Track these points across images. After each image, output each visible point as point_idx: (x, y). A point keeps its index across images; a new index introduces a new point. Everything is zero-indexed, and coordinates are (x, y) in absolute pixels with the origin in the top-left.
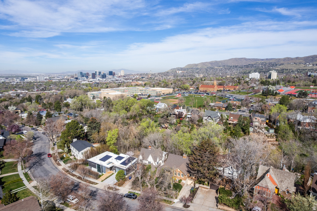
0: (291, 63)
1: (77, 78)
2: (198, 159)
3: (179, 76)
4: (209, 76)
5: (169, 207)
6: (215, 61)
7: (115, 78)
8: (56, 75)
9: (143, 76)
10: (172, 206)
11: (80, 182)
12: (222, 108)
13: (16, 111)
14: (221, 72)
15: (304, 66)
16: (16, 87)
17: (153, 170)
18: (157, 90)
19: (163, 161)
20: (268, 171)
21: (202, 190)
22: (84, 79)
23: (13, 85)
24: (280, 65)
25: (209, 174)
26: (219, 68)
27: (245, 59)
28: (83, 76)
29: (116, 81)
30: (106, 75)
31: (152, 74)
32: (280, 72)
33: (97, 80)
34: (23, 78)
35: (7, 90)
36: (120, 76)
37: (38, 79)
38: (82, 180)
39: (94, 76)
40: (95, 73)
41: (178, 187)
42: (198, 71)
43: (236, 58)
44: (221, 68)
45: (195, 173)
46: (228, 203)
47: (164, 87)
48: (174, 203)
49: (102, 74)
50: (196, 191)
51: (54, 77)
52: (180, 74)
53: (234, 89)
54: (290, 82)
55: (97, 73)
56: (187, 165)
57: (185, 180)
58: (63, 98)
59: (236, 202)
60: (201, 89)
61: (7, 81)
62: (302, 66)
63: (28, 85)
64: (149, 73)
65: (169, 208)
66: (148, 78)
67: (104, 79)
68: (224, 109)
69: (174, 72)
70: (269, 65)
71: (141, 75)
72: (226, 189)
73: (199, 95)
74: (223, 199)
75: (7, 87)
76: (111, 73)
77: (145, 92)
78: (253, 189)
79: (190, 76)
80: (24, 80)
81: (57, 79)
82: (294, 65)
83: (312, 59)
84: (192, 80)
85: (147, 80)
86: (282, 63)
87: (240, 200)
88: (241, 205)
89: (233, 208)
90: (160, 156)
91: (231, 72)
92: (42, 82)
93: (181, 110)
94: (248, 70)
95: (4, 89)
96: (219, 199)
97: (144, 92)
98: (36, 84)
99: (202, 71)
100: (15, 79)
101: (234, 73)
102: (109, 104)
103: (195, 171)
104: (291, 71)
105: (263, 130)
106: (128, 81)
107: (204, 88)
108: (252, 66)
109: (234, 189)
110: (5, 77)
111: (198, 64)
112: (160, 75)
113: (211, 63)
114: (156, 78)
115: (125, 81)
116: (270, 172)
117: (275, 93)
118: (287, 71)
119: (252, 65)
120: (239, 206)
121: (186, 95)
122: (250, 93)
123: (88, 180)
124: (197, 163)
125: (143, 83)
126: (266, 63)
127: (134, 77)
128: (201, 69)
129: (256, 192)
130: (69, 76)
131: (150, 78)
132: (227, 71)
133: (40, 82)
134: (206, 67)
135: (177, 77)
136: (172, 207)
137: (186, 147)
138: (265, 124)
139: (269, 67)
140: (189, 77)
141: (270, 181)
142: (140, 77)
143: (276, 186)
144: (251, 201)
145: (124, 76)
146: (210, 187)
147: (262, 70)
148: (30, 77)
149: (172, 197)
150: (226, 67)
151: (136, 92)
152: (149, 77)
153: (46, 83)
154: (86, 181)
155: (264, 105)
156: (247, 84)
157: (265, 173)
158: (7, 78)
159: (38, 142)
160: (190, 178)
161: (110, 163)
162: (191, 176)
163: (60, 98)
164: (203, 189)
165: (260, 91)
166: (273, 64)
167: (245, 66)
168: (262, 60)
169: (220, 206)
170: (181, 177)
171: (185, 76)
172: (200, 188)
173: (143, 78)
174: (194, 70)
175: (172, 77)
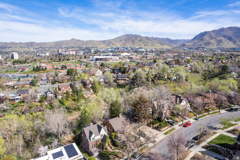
0: (18, 47)
12: (25, 85)
15: (28, 49)
24: (9, 48)
32: (19, 53)
62: (26, 49)
82: (20, 48)
83: (31, 44)
165: (25, 69)
166: (2, 47)
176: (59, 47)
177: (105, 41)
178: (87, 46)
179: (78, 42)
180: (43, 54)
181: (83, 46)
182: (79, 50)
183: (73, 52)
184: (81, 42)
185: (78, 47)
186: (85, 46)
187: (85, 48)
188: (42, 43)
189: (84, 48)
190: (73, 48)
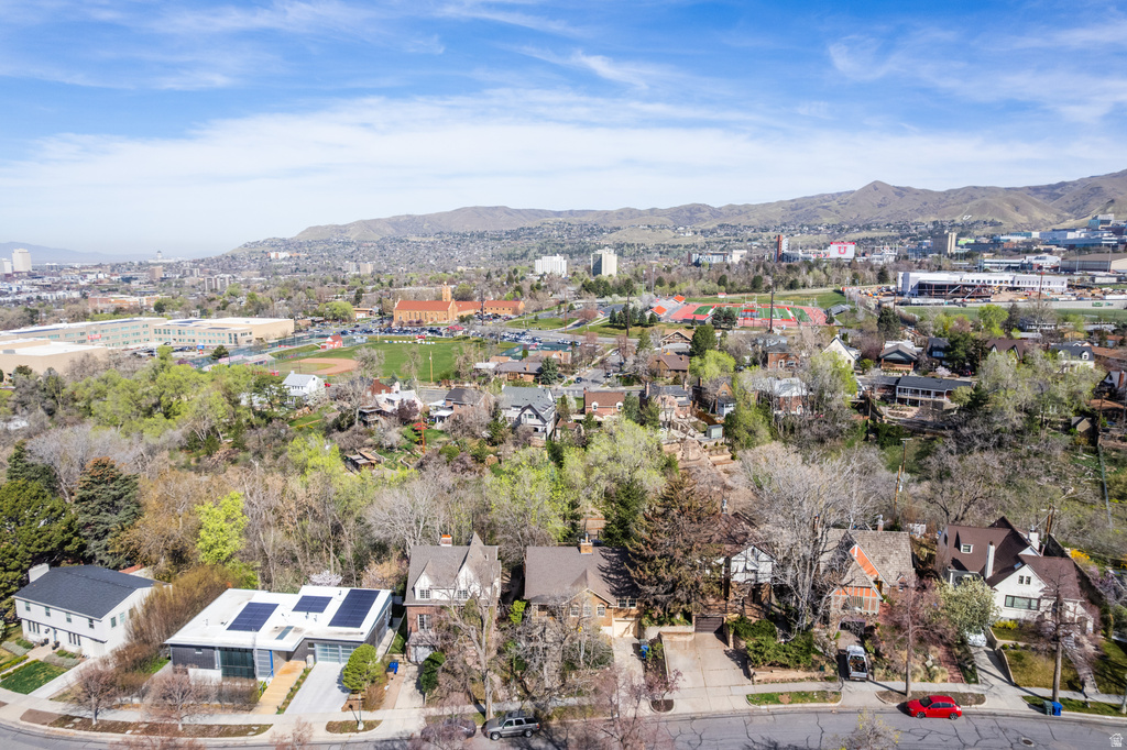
0: (641, 227)
3: (280, 271)
4: (395, 267)
6: (408, 216)
9: (128, 274)
12: (524, 376)
14: (432, 254)
15: (673, 235)
18: (233, 325)
21: (674, 645)
24: (610, 232)
26: (424, 239)
27: (506, 212)
31: (169, 267)
32: (619, 252)
36: (7, 275)
42: (350, 250)
43: (474, 207)
44: (432, 240)
46: (782, 659)
52: (285, 263)
53: (516, 312)
54: (663, 285)
57: (608, 625)
60: (401, 316)
62: (668, 236)
64: (150, 261)
66: (152, 283)
68: (530, 379)
69: (258, 254)
70: (581, 229)
71: (114, 268)
79: (323, 269)
82: (648, 232)
83: (688, 214)
85: (151, 288)
86: (616, 226)
91: (465, 253)
94: (519, 247)
99: (367, 251)
101: (478, 258)
104: (643, 250)
105: (691, 431)
106: (60, 293)
107: (412, 313)
108: (530, 234)
111: (345, 226)
113: (395, 222)
114: (188, 281)
115: (44, 295)
117: (651, 319)
118: (633, 251)
119: (531, 232)
120: (811, 659)
121: (358, 339)
126: (569, 224)
127: (84, 276)
128: (360, 246)
129: (835, 606)
131: (162, 280)
132: (452, 251)
134: (378, 238)
135: (276, 274)
138: (689, 415)
139: (581, 236)
142: (113, 278)
143: (874, 576)
145: (32, 276)
146: (696, 625)
147: (562, 246)
150: (447, 238)
151: (137, 338)
152: (158, 277)
161: (283, 631)
162: (624, 605)
164: (676, 638)
165: (597, 315)
166: (592, 228)
167: (507, 233)
168: (558, 214)
170: (598, 616)
172: (664, 638)
173: (128, 280)
174: (334, 249)
175: (256, 276)
176: (802, 226)
177: (1062, 185)
178: (943, 216)
179: (898, 198)
180: (715, 257)
181: (919, 220)
182: (897, 238)
183: (842, 251)
184: (917, 197)
185: (892, 222)
186: (933, 219)
187: (931, 227)
188: (733, 210)
189: (923, 229)
190: (869, 228)
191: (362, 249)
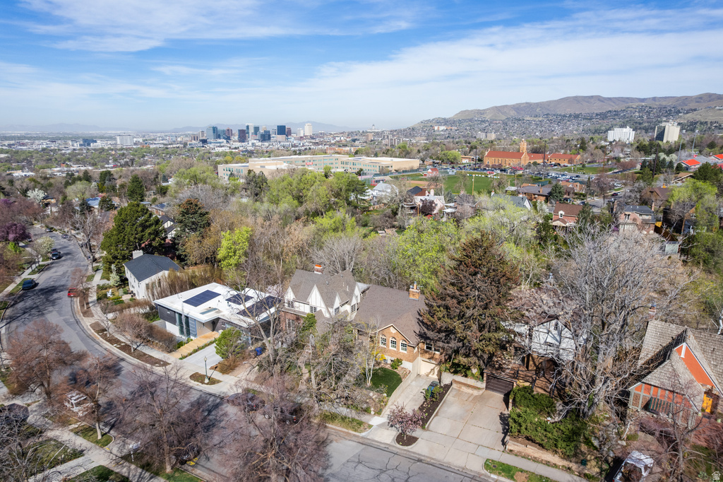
0: (718, 108)
1: (204, 141)
2: (448, 295)
3: (438, 137)
4: (511, 136)
5: (353, 439)
6: (527, 103)
7: (292, 140)
8: (159, 135)
9: (356, 137)
10: (362, 438)
11: (123, 360)
12: (536, 196)
13: (46, 201)
14: (539, 128)
16: (69, 160)
17: (320, 329)
18: (383, 161)
19: (353, 307)
20: (679, 340)
21: (459, 393)
22: (220, 143)
23: (64, 155)
24: (687, 113)
25: (483, 342)
26: (535, 119)
27: (599, 100)
28: (219, 137)
29: (292, 147)
30: (270, 135)
31: (377, 134)
33: (250, 144)
34: (88, 141)
35: (50, 165)
36: (301, 137)
37: (119, 142)
38: (130, 353)
39: (243, 135)
40: (245, 129)
41: (387, 379)
42: (484, 125)
43: (576, 97)
44: (540, 119)
45: (440, 339)
46: (539, 436)
47: (400, 157)
48: (370, 426)
49: (261, 131)
50: (442, 395)
51: (155, 140)
52: (442, 133)
53: (570, 162)
54: (714, 148)
55: (251, 130)
56: (418, 317)
57: (410, 361)
58: (159, 176)
59: (567, 433)
60: (488, 161)
61: (53, 146)
63: (96, 156)
64: (368, 131)
65: (351, 443)
66: (366, 142)
67: (266, 144)
68: (542, 199)
69: (427, 127)
70: (660, 111)
71: (350, 134)
72: (535, 393)
73: (482, 174)
74: (525, 421)
75: (51, 159)
76: (282, 130)
77: (355, 167)
78: (628, 394)
79: (464, 137)
80: (89, 145)
81: (161, 142)
84: (469, 143)
85: (364, 144)
86: (693, 108)
87: (579, 429)
88: (584, 443)
89: (556, 452)
90: (346, 293)
91: (563, 129)
92: (127, 149)
93: (430, 196)
94: (605, 124)
95: (44, 163)
96: (511, 423)
97: (352, 166)
98: (113, 152)
99: (495, 127)
100: (70, 143)
101: (572, 132)
102: (260, 188)
103: (440, 331)
104: (716, 127)
106: (320, 146)
107: (497, 159)
109: (561, 392)
110: (49, 138)
111: (484, 110)
112: (393, 136)
113: (517, 108)
114: (384, 142)
115: (313, 147)
116: (688, 341)
117: (677, 167)
118: (704, 127)
119: (617, 113)
120: (576, 447)
121: (451, 172)
122: (610, 170)
123: (145, 354)
124: (447, 308)
125: (353, 150)
126: (650, 108)
127: (334, 138)
128: (491, 123)
129: (636, 404)
130: (186, 136)
131: (372, 140)
132: (553, 127)
133: (122, 149)
134: (504, 118)
135: (435, 139)
136: (361, 441)
137: (425, 273)
138: (652, 232)
139: (658, 117)
140: (462, 139)
141: (688, 372)
142: (348, 139)
143: (709, 387)
144: (619, 434)
145: (312, 138)
146: (487, 383)
147: (640, 124)
148: (102, 138)
149: (367, 411)
150: (551, 118)
151: (332, 166)
152: (370, 140)
153: (136, 151)
154: (142, 356)
155: (647, 189)
156: (603, 151)
157: (668, 347)
158: (53, 141)
159: (64, 263)
160: (427, 356)
161: (210, 310)
162: (430, 349)
163: (153, 177)
164: (464, 389)
165: (636, 167)
166: (670, 110)
167: (597, 115)
168: (643, 100)
169: (512, 445)
170: (401, 351)
171: (453, 138)
172: (454, 386)
173: (354, 141)
174: (474, 125)
175: (423, 140)
191: (492, 125)
